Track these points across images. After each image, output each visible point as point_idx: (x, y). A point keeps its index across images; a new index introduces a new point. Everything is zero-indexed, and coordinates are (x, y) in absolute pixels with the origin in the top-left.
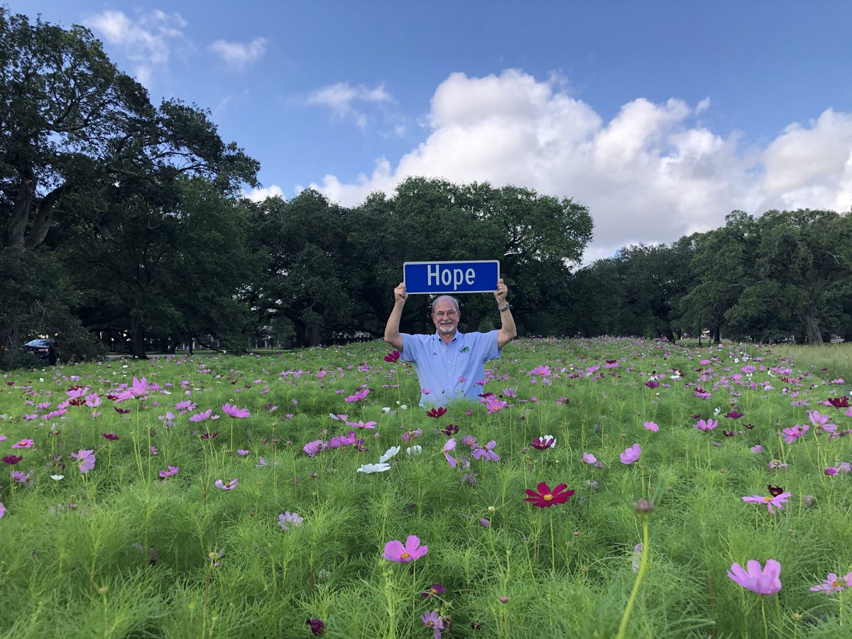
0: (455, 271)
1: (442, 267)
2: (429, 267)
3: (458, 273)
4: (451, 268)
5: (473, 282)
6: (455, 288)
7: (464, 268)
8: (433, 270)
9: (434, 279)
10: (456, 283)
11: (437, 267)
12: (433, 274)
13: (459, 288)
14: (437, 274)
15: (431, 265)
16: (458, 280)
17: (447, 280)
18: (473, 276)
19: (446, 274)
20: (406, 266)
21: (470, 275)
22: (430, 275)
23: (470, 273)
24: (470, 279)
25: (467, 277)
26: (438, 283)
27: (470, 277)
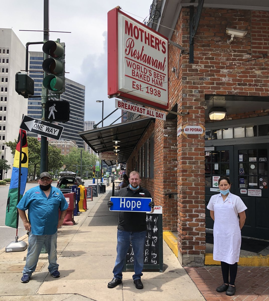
0: (132, 202)
2: (121, 199)
3: (134, 203)
4: (131, 200)
6: (132, 209)
7: (136, 200)
8: (123, 201)
10: (132, 207)
11: (125, 199)
12: (123, 203)
13: (134, 209)
15: (122, 198)
16: (134, 206)
17: (128, 206)
19: (128, 203)
20: (111, 198)
21: (139, 204)
22: (121, 203)
25: (138, 204)
27: (139, 205)
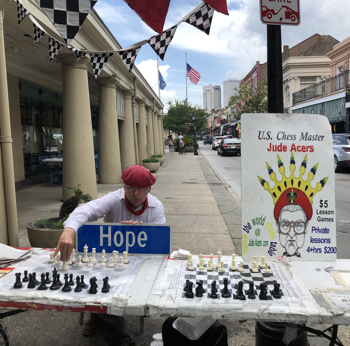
0: (128, 233)
1: (115, 229)
2: (101, 229)
3: (130, 236)
4: (124, 229)
5: (145, 245)
6: (127, 250)
7: (136, 230)
8: (106, 232)
9: (106, 240)
10: (128, 245)
11: (110, 229)
12: (106, 236)
13: (131, 250)
14: (109, 236)
16: (130, 242)
17: (118, 242)
18: (146, 239)
19: (119, 236)
22: (102, 236)
23: (142, 236)
24: (142, 242)
25: (139, 239)
26: (110, 244)
27: (142, 239)
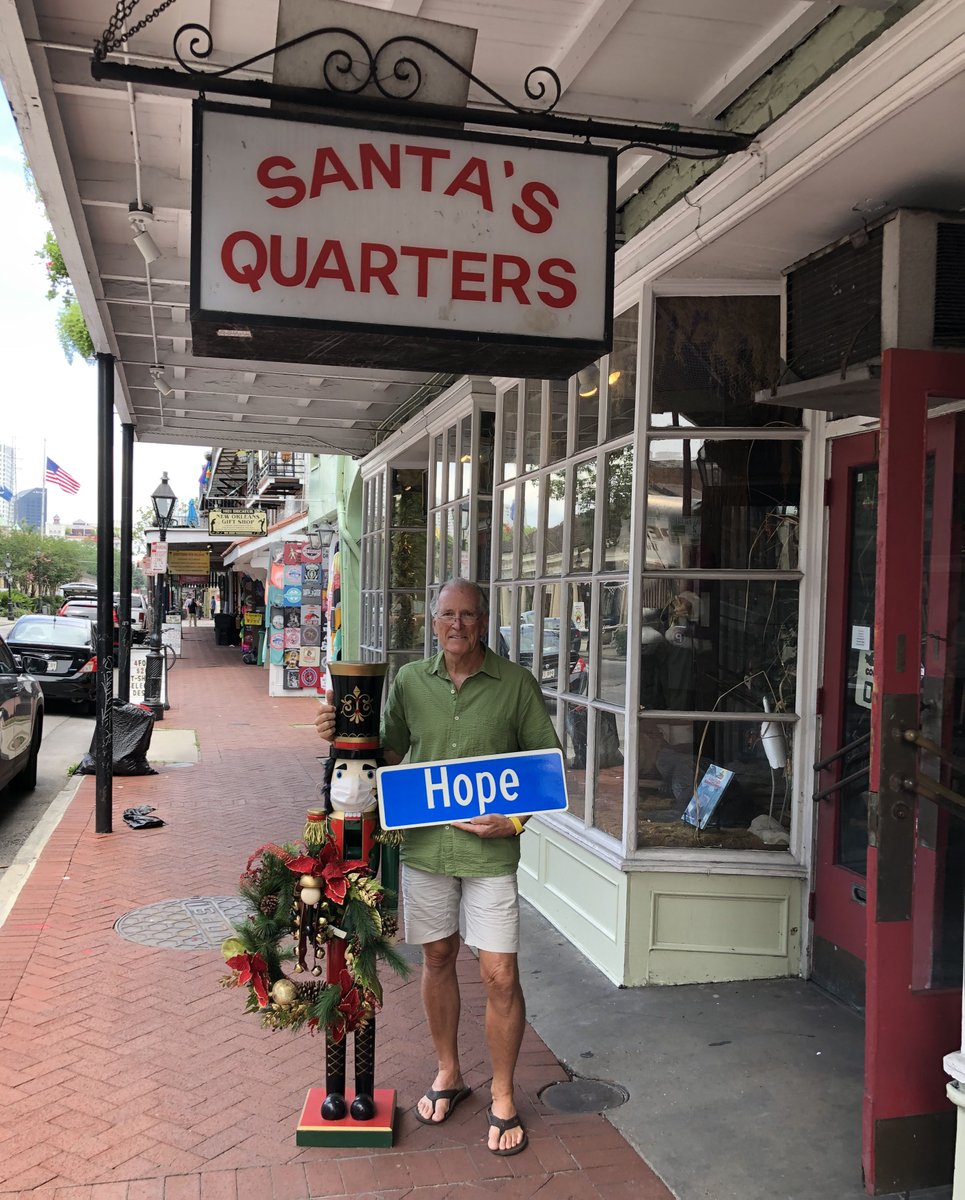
1: (453, 771)
5: (515, 795)
9: (438, 794)
14: (444, 786)
23: (509, 779)
24: (511, 791)
